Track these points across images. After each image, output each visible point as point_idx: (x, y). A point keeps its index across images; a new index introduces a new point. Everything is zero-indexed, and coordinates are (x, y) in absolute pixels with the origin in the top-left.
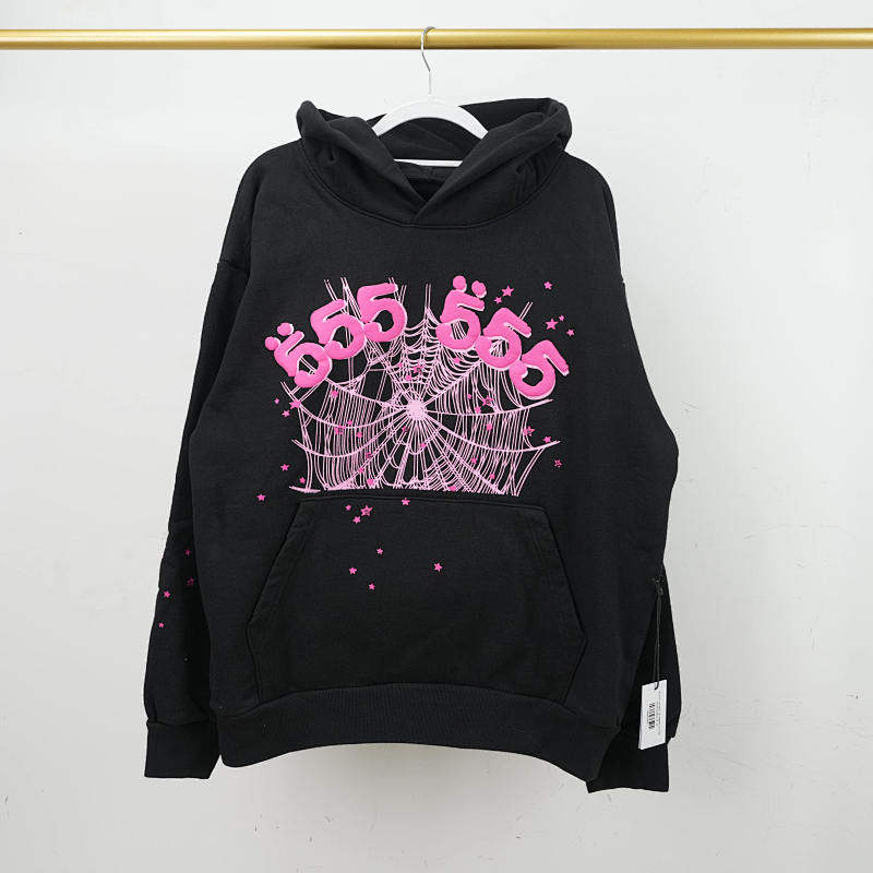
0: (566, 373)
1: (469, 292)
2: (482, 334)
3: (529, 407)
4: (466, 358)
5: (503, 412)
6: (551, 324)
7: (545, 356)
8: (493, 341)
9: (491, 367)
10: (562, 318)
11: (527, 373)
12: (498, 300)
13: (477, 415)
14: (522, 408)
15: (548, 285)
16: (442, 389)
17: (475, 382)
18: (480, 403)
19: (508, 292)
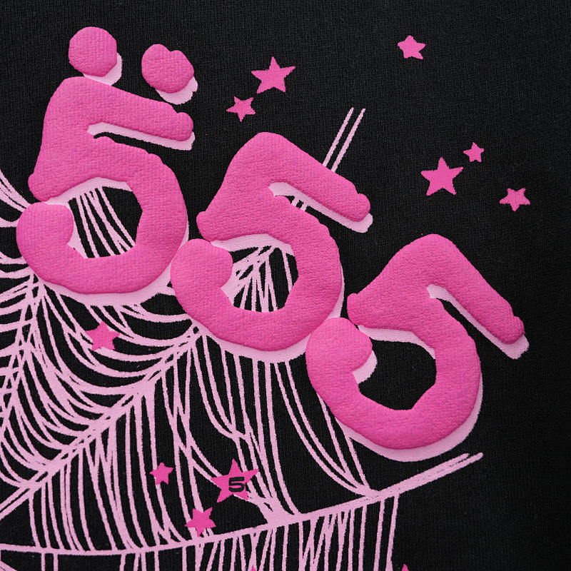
0: (516, 350)
1: (133, 82)
2: (195, 233)
3: (395, 491)
4: (139, 326)
5: (299, 518)
6: (441, 178)
7: (435, 293)
8: (238, 256)
9: (238, 352)
10: (475, 153)
11: (372, 362)
12: (243, 108)
13: (198, 542)
14: (368, 495)
15: (411, 48)
16: (50, 454)
17: (180, 413)
18: (208, 492)
19: (273, 77)
